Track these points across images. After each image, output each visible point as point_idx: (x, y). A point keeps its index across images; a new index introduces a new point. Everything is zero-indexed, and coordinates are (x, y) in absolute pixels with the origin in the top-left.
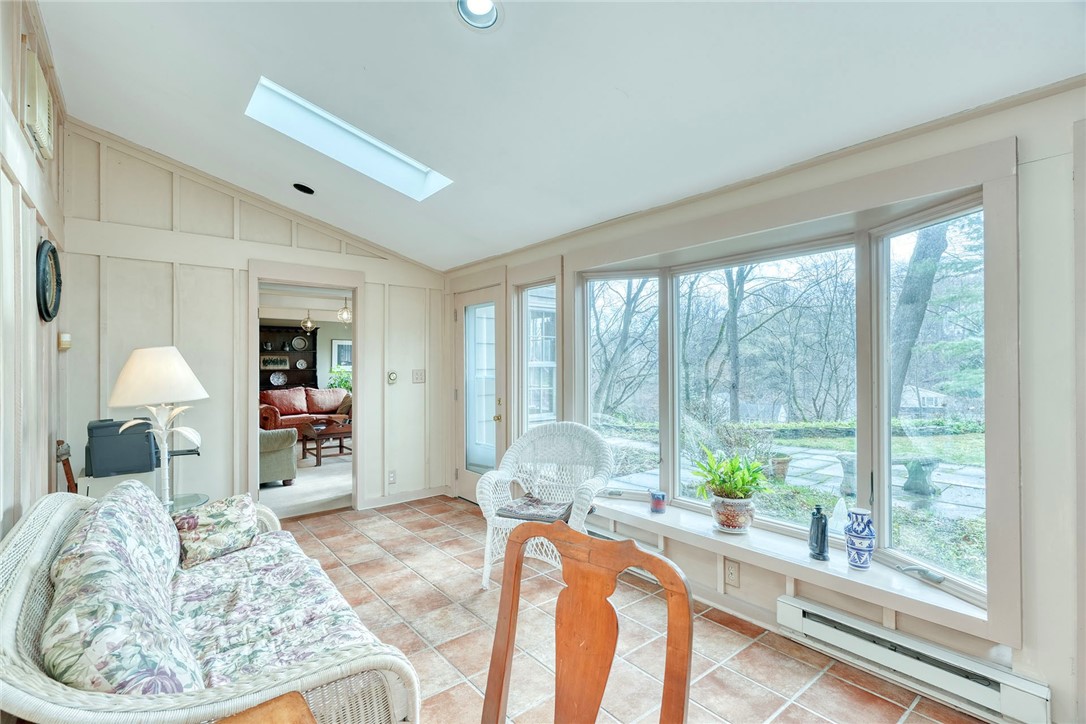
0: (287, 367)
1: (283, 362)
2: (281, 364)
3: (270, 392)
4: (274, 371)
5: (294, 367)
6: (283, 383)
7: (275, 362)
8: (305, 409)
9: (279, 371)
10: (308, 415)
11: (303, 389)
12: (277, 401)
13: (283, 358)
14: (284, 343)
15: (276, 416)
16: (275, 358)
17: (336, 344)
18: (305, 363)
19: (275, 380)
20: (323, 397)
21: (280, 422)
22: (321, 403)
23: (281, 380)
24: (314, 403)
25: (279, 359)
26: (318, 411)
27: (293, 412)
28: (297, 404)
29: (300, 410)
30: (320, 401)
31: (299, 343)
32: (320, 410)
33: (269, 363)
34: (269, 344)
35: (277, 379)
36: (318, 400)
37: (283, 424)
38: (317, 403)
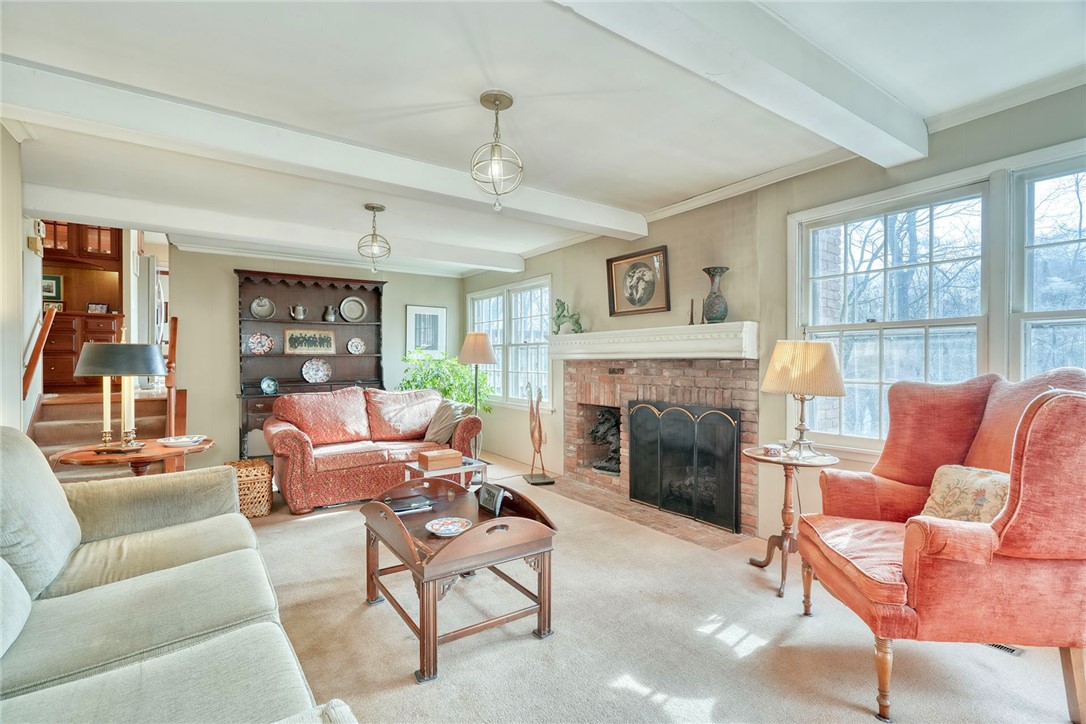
0: (332, 351)
1: (324, 341)
2: (321, 344)
3: (295, 396)
4: (310, 357)
5: (344, 352)
6: (325, 379)
7: (311, 342)
8: (364, 432)
9: (319, 357)
10: (370, 443)
11: (360, 390)
12: (309, 416)
13: (324, 334)
14: (327, 308)
15: (303, 453)
16: (310, 333)
17: (412, 311)
18: (362, 343)
19: (312, 373)
20: (398, 407)
21: (313, 465)
22: (394, 420)
23: (320, 374)
24: (380, 419)
25: (317, 336)
26: (389, 436)
27: (341, 437)
28: (348, 420)
29: (353, 433)
30: (391, 415)
31: (352, 307)
32: (394, 434)
33: (300, 344)
34: (300, 309)
35: (314, 373)
36: (389, 412)
37: (321, 468)
38: (386, 419)
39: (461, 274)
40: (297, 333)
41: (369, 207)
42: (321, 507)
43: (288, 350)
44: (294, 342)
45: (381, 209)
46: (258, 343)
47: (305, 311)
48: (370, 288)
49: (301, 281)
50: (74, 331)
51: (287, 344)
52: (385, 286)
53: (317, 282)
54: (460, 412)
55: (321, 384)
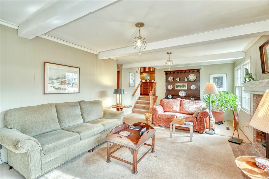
0: (186, 89)
1: (184, 86)
2: (184, 87)
4: (181, 90)
5: (189, 89)
6: (185, 96)
7: (181, 86)
8: (178, 110)
9: (183, 90)
10: (179, 114)
11: (179, 99)
13: (184, 84)
14: (185, 77)
16: (181, 84)
17: (212, 76)
18: (195, 86)
19: (181, 94)
20: (189, 105)
21: (158, 116)
22: (186, 108)
23: (184, 94)
24: (183, 108)
25: (183, 85)
26: (185, 113)
27: (172, 111)
28: (174, 107)
29: (175, 110)
30: (186, 107)
31: (192, 77)
32: (186, 112)
33: (179, 87)
34: (178, 78)
35: (182, 94)
36: (185, 106)
37: (160, 117)
38: (184, 108)
39: (233, 61)
40: (178, 84)
41: (168, 53)
42: (161, 126)
43: (176, 88)
44: (177, 86)
45: (171, 53)
46: (170, 87)
47: (179, 79)
48: (196, 71)
49: (178, 72)
50: (148, 85)
51: (176, 87)
52: (201, 70)
53: (182, 71)
54: (201, 109)
55: (183, 97)
